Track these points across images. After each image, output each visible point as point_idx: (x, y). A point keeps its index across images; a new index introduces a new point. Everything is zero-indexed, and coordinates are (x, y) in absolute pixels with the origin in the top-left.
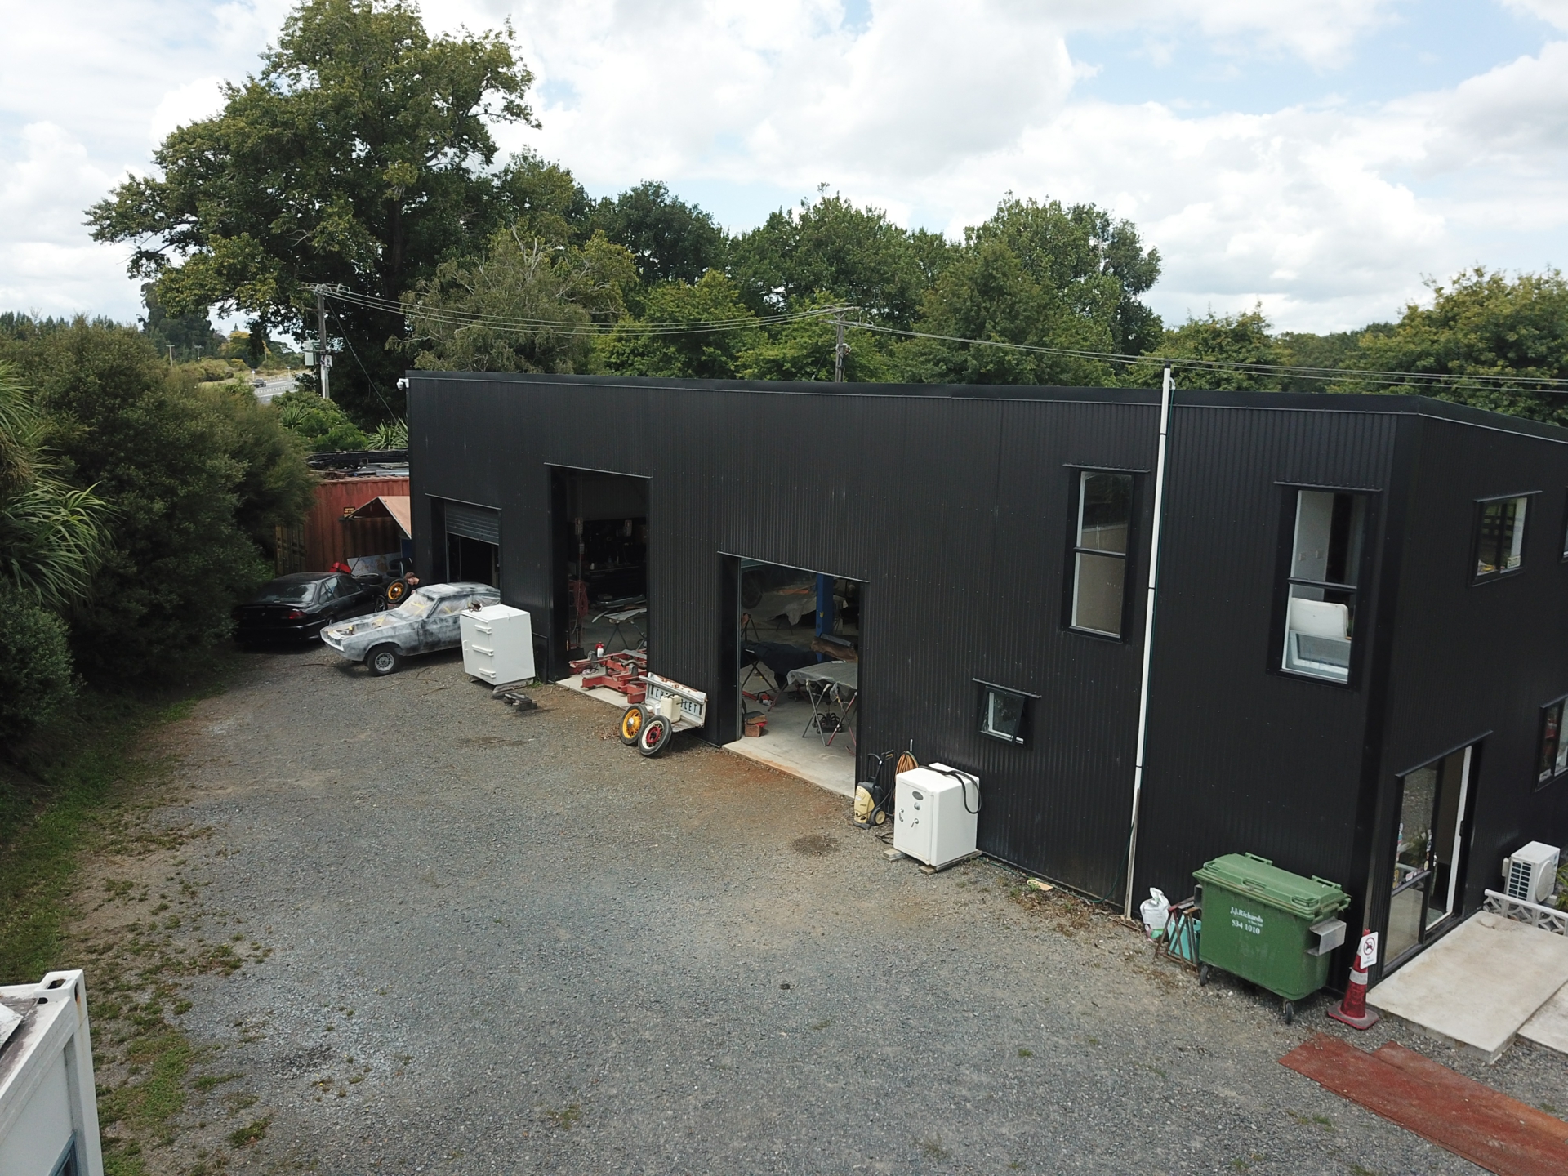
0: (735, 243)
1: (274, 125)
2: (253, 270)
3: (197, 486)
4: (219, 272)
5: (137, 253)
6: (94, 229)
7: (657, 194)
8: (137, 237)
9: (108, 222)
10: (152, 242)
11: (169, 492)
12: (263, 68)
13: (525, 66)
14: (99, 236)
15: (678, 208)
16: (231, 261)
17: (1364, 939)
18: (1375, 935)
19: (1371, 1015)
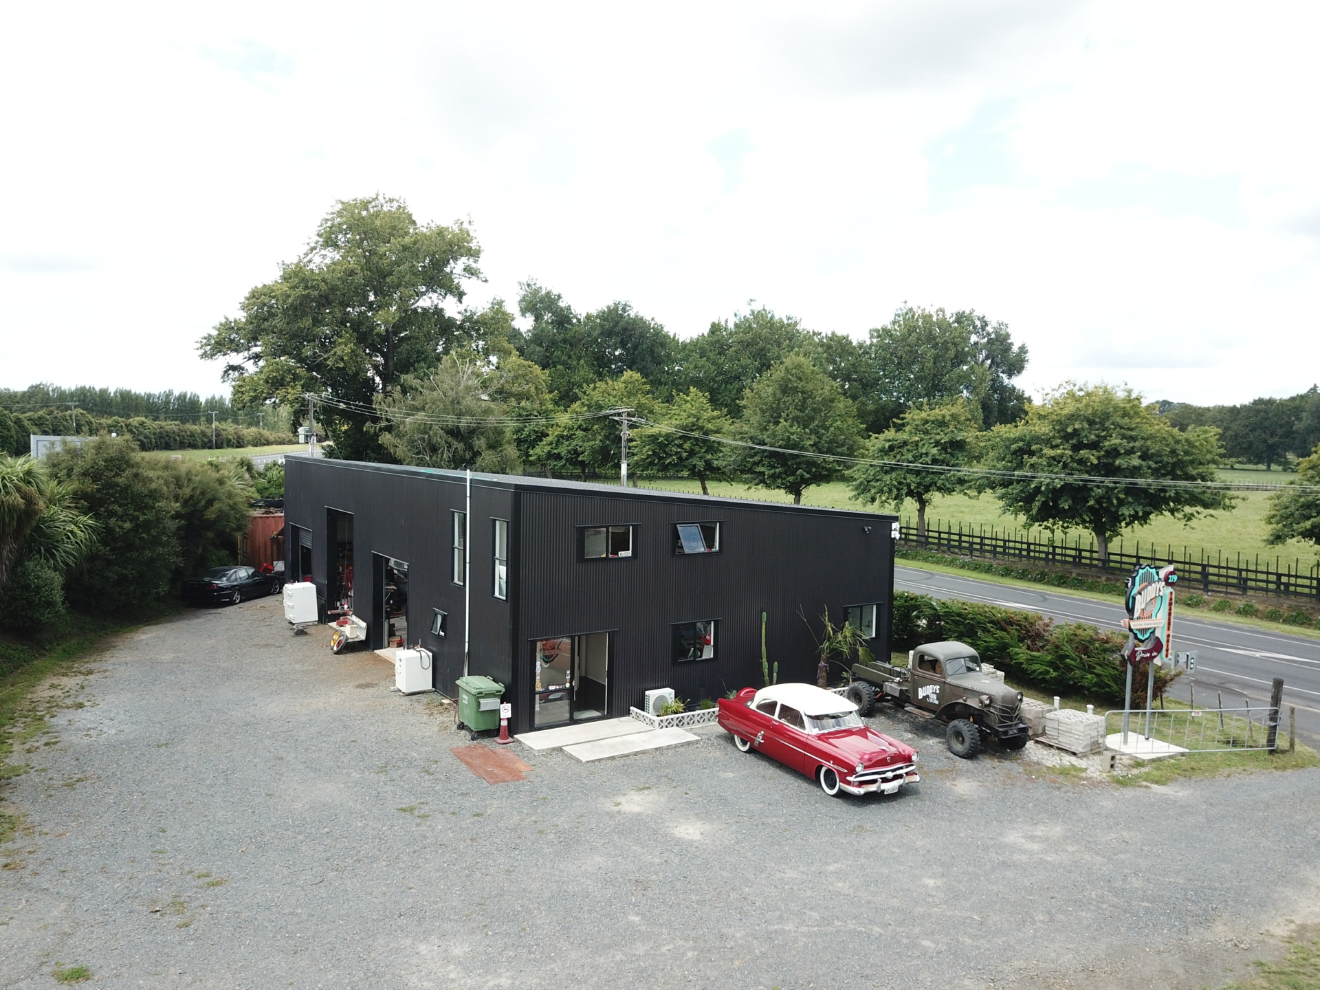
0: (685, 346)
2: (288, 380)
3: (150, 516)
4: (266, 382)
5: (227, 366)
6: (200, 352)
7: (624, 310)
8: (227, 356)
9: (210, 347)
11: (134, 519)
12: (306, 251)
14: (204, 356)
15: (638, 323)
16: (274, 374)
17: (502, 706)
18: (509, 705)
19: (510, 739)
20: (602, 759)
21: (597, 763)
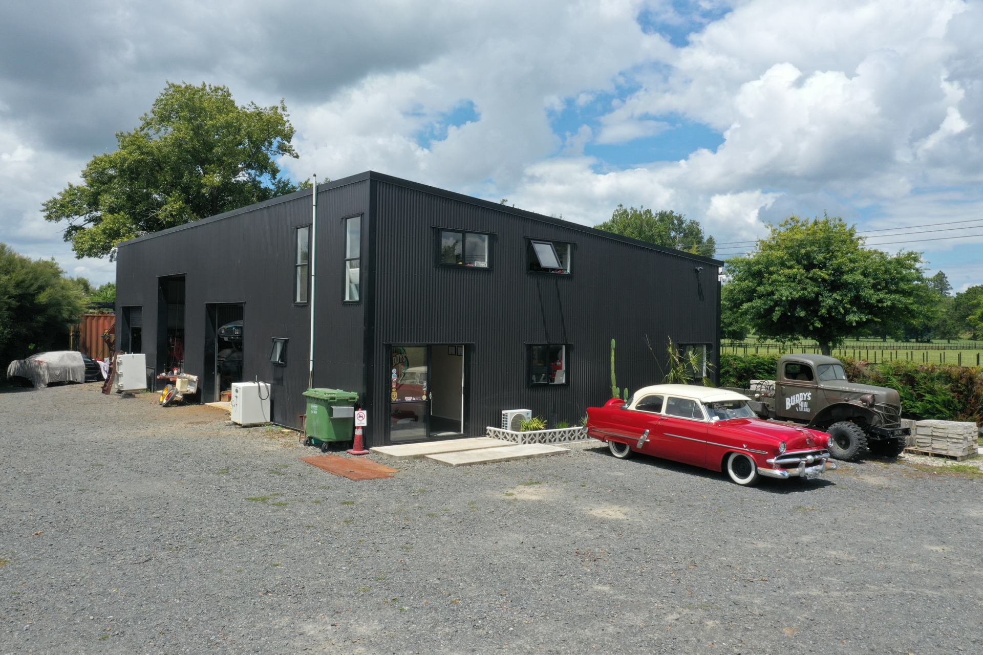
1: (142, 153)
5: (70, 227)
6: (45, 214)
8: (70, 218)
9: (55, 210)
10: (79, 221)
12: (141, 125)
13: (291, 124)
14: (49, 218)
17: (357, 412)
18: (365, 412)
19: (366, 451)
20: (473, 463)
21: (468, 467)
